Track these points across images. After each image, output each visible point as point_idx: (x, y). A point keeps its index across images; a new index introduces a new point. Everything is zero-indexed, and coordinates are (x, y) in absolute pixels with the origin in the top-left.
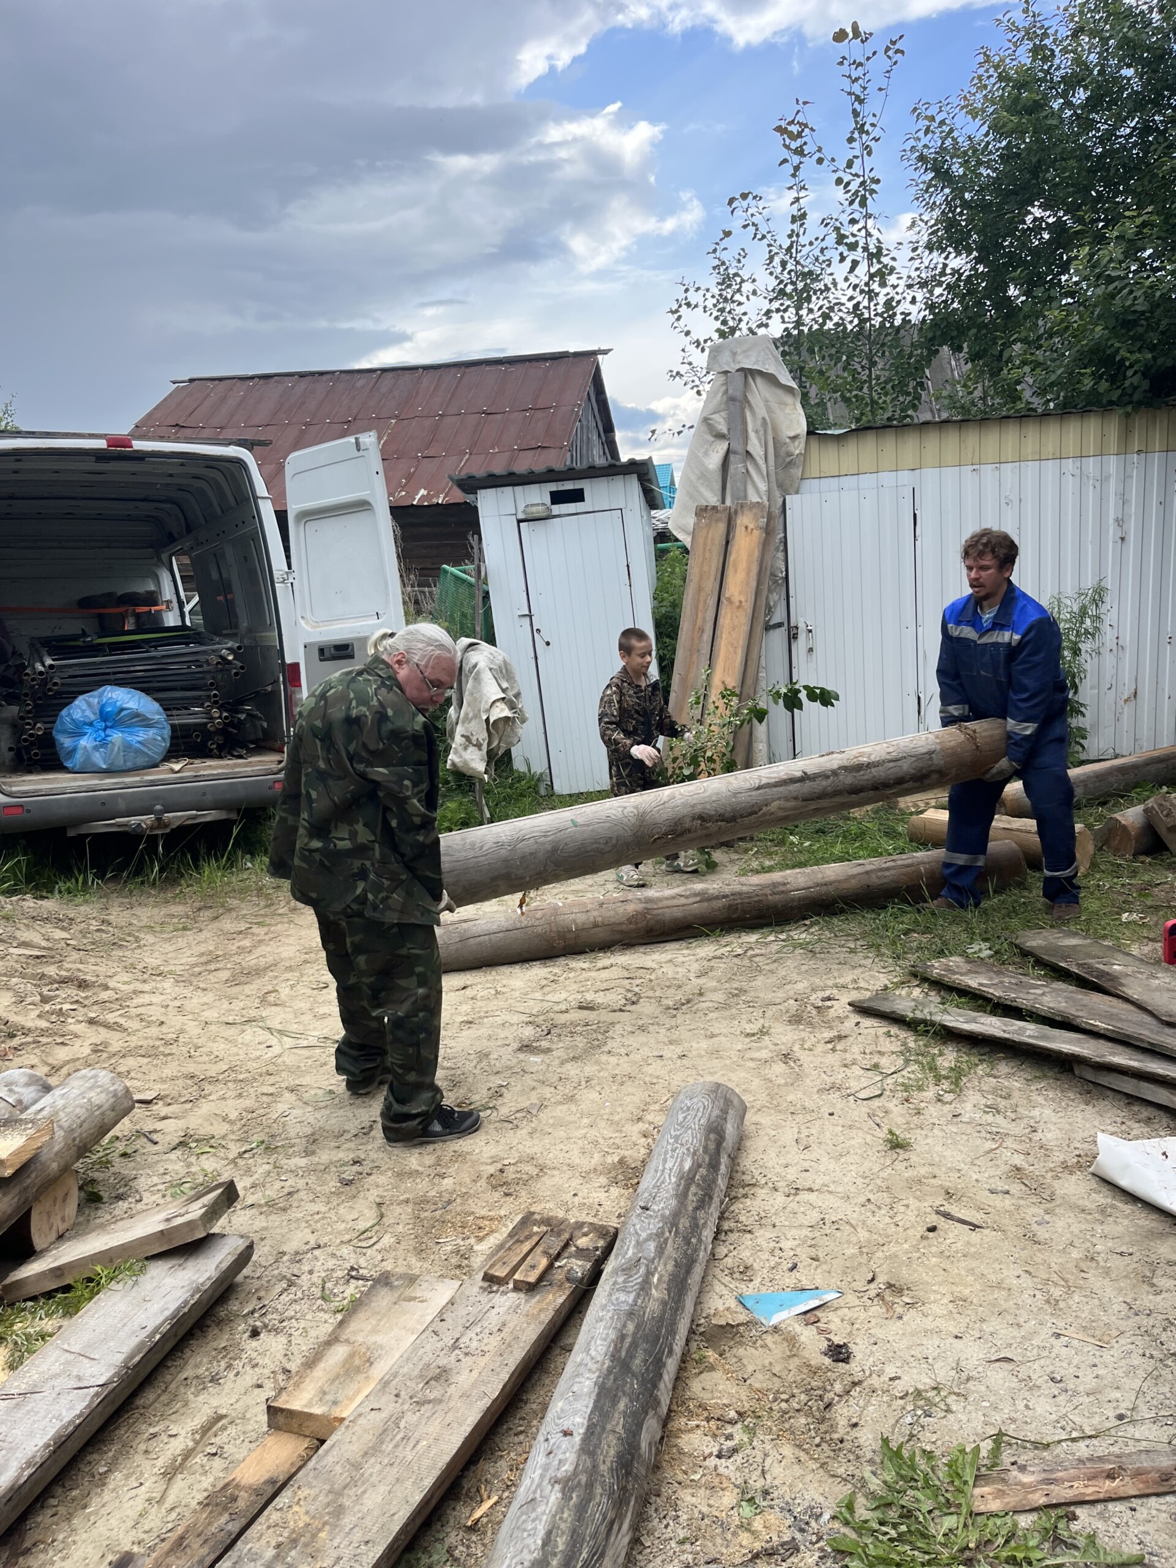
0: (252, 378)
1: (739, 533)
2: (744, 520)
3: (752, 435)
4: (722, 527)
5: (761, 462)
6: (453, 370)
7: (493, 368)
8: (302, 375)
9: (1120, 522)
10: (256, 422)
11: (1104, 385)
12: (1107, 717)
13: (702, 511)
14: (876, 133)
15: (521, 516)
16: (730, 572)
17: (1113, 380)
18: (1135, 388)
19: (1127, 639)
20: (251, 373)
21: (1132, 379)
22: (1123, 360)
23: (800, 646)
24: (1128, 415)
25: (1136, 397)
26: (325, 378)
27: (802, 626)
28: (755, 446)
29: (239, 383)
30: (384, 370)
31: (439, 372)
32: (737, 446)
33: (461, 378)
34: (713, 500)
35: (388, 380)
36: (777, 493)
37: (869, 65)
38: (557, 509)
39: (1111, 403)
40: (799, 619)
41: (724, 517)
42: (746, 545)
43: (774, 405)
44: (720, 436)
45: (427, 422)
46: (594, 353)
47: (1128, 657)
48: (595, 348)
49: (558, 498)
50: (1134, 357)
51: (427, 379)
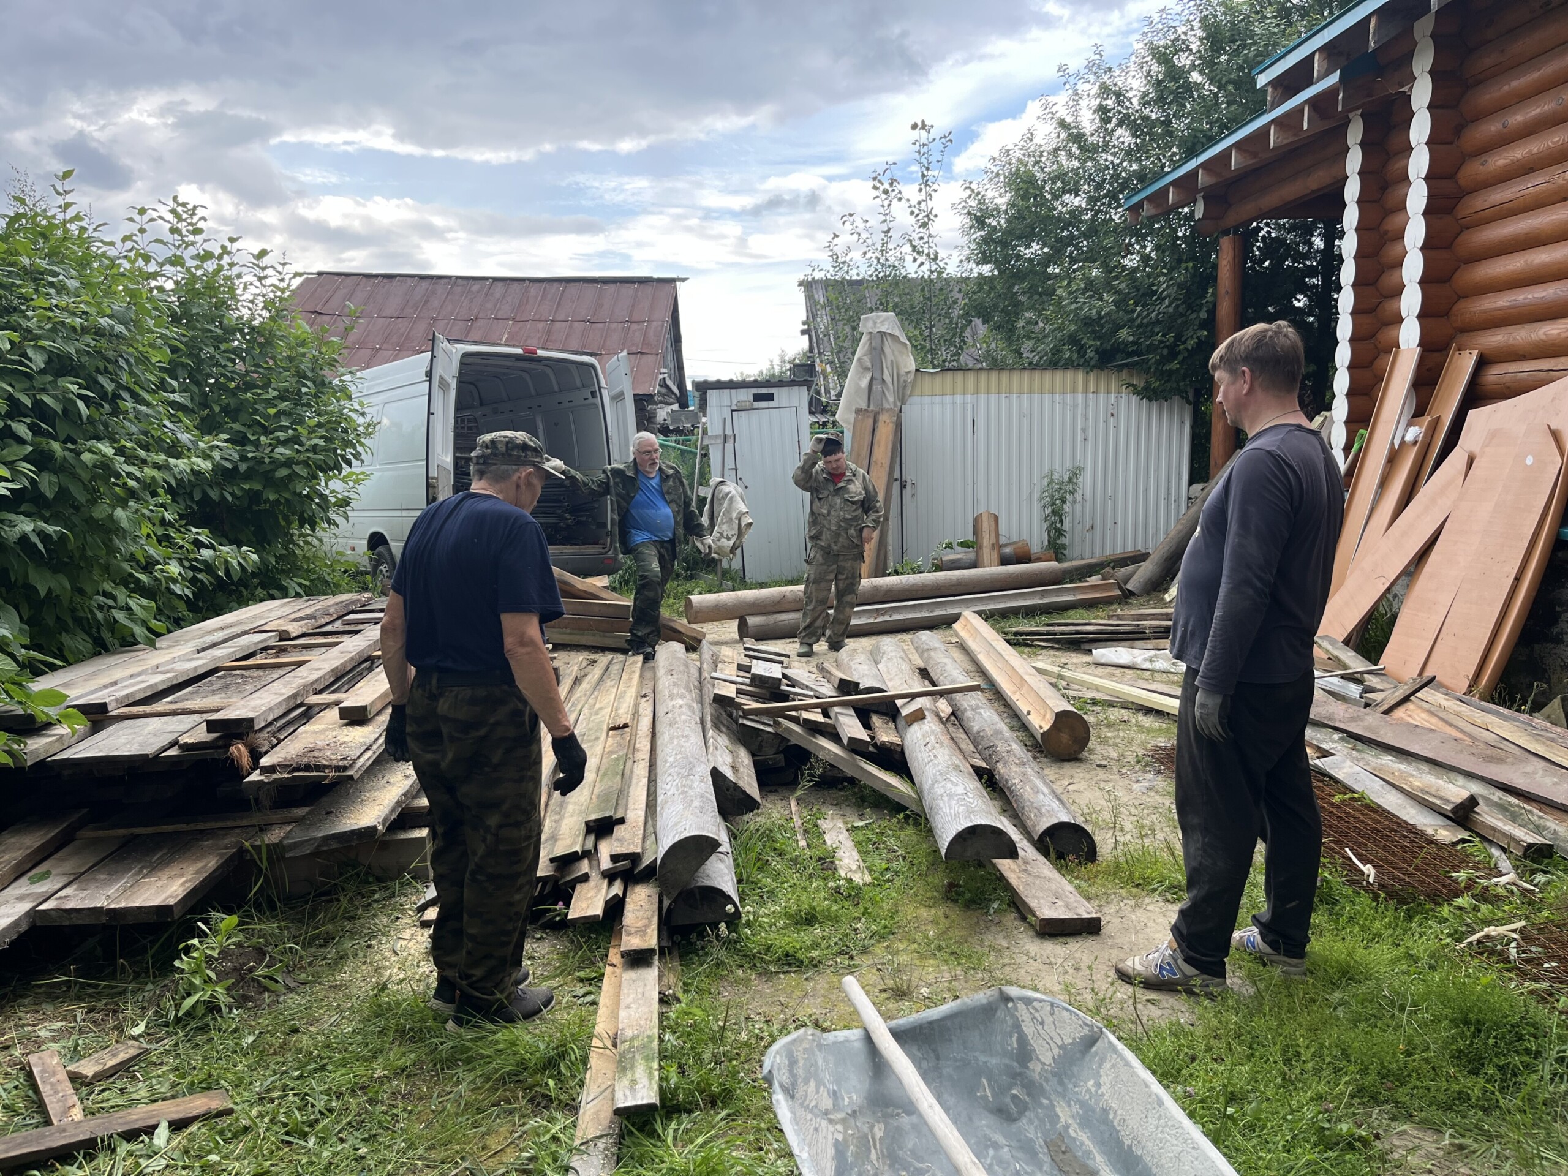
0: (376, 276)
1: (880, 424)
2: (883, 418)
3: (885, 370)
4: (870, 421)
5: (890, 386)
6: (555, 284)
7: (590, 285)
8: (422, 278)
9: (1084, 430)
10: (387, 312)
11: (1075, 356)
12: (1077, 539)
13: (858, 411)
14: (935, 187)
15: (734, 407)
16: (875, 446)
17: (1079, 352)
18: (1091, 359)
19: (1088, 495)
20: (374, 272)
21: (1090, 354)
22: (1085, 344)
23: (907, 492)
24: (1087, 373)
25: (1092, 363)
26: (443, 281)
27: (909, 481)
28: (887, 377)
29: (364, 280)
30: (496, 280)
31: (543, 285)
32: (877, 375)
33: (563, 291)
34: (864, 406)
35: (499, 288)
36: (899, 404)
37: (931, 146)
38: (757, 404)
39: (1078, 365)
40: (908, 476)
41: (872, 415)
42: (885, 432)
43: (896, 353)
44: (866, 369)
45: (541, 325)
46: (673, 280)
47: (1088, 505)
48: (674, 276)
49: (758, 398)
50: (1091, 343)
51: (534, 289)
